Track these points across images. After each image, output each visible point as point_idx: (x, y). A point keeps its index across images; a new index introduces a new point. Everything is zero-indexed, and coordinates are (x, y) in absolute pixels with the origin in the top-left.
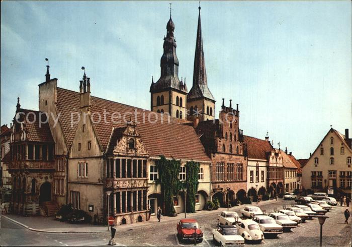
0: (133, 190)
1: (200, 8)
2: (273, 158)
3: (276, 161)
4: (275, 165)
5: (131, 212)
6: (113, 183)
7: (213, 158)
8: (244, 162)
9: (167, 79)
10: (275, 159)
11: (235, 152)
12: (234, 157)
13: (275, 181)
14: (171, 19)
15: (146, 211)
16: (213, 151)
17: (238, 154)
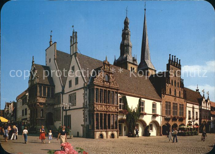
0: (108, 113)
1: (145, 10)
2: (204, 103)
3: (206, 105)
4: (205, 108)
5: (106, 129)
6: (94, 106)
7: (162, 98)
8: (184, 103)
9: (125, 56)
10: (205, 104)
11: (178, 95)
12: (177, 98)
13: (205, 120)
14: (127, 17)
15: (117, 130)
16: (163, 92)
17: (180, 97)
